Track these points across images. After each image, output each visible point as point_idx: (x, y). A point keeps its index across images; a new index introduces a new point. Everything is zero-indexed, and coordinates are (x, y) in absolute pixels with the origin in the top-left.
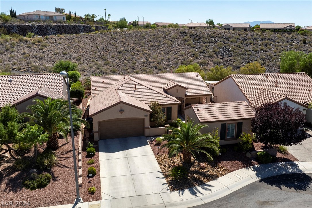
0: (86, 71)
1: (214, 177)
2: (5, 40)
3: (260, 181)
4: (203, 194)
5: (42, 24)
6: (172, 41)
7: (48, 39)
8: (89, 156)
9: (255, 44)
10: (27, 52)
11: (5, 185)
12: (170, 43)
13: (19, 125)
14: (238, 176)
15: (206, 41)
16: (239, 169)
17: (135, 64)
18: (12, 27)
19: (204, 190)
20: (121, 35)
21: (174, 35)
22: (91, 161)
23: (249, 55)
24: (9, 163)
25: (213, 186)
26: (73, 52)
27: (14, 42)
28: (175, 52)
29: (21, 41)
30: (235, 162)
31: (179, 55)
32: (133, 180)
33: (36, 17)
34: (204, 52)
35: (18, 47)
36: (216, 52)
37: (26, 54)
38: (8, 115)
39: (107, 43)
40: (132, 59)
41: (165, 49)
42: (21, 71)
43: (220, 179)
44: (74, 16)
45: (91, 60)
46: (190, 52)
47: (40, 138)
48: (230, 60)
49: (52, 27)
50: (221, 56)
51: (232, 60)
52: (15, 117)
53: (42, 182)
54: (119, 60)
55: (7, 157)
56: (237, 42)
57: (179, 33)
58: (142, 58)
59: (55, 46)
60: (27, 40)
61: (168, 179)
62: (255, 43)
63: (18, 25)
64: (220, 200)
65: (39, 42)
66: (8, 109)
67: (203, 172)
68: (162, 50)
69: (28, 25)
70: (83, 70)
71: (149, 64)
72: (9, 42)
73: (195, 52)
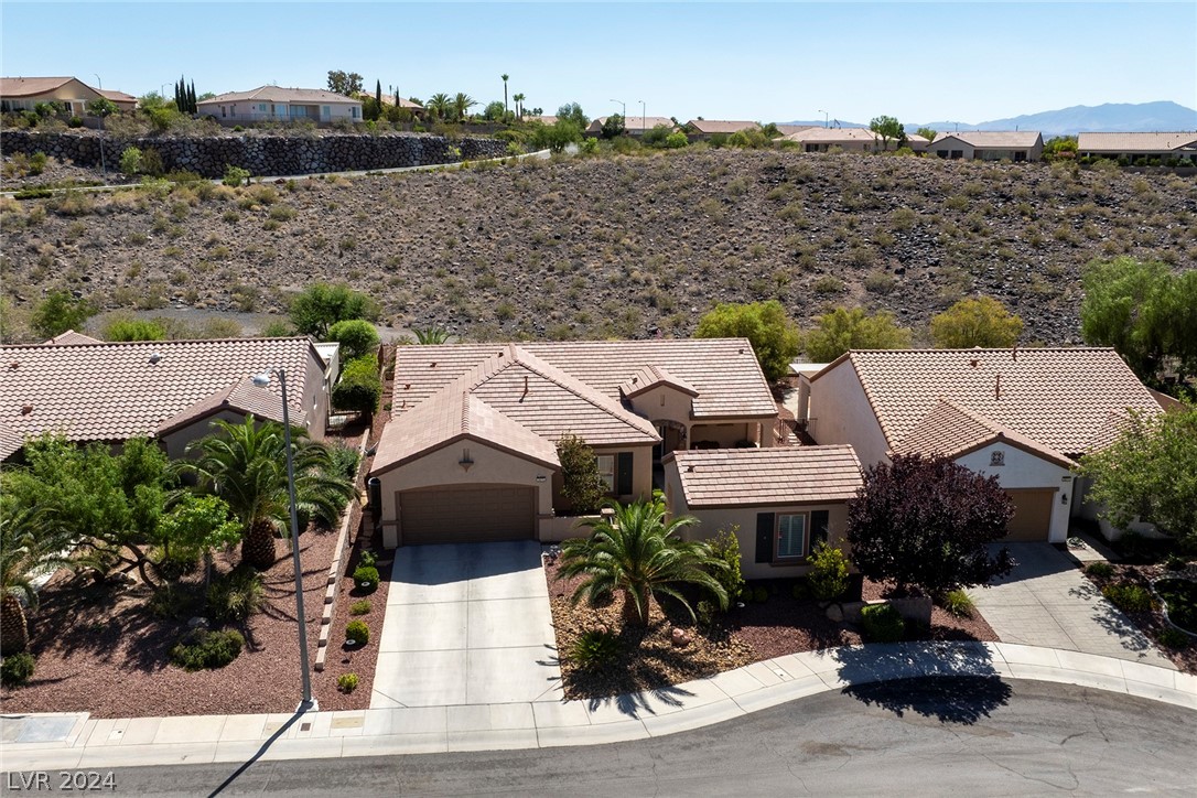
0: (410, 310)
1: (703, 671)
2: (154, 195)
3: (846, 690)
4: (653, 713)
5: (280, 134)
6: (727, 202)
7: (297, 189)
8: (359, 592)
9: (1041, 216)
10: (223, 239)
11: (124, 654)
12: (721, 211)
13: (167, 494)
14: (779, 672)
15: (853, 202)
16: (793, 652)
17: (582, 287)
18: (180, 145)
19: (662, 703)
20: (550, 178)
21: (739, 180)
22: (361, 607)
23: (1006, 259)
24: (139, 597)
25: (693, 695)
26: (378, 238)
27: (182, 201)
28: (733, 244)
29: (205, 197)
30: (787, 631)
31: (744, 258)
32: (469, 663)
33: (261, 109)
34: (839, 245)
35: (196, 220)
36: (883, 248)
37: (220, 245)
38: (139, 466)
39: (497, 208)
40: (576, 269)
41: (698, 233)
42: (197, 305)
43: (724, 678)
44: (393, 102)
45: (433, 271)
46: (787, 246)
47: (220, 533)
48: (932, 276)
49: (315, 144)
50: (902, 260)
51: (936, 279)
52: (157, 472)
53: (217, 652)
54: (530, 270)
55: (133, 582)
56: (971, 207)
57: (759, 171)
58: (612, 267)
59: (316, 216)
60: (225, 194)
61: (568, 667)
62: (1039, 213)
63: (198, 140)
64: (698, 732)
65: (264, 201)
66: (141, 450)
67: (677, 653)
68: (686, 238)
69: (233, 140)
70: (402, 308)
71: (630, 288)
72: (167, 202)
73: (806, 246)
